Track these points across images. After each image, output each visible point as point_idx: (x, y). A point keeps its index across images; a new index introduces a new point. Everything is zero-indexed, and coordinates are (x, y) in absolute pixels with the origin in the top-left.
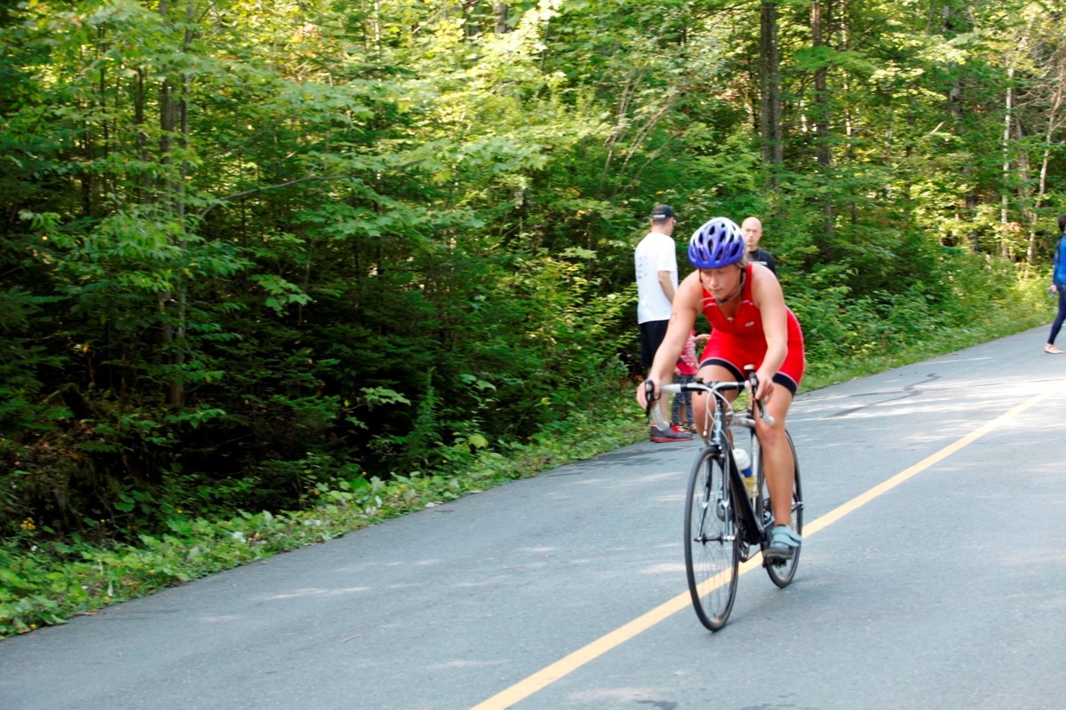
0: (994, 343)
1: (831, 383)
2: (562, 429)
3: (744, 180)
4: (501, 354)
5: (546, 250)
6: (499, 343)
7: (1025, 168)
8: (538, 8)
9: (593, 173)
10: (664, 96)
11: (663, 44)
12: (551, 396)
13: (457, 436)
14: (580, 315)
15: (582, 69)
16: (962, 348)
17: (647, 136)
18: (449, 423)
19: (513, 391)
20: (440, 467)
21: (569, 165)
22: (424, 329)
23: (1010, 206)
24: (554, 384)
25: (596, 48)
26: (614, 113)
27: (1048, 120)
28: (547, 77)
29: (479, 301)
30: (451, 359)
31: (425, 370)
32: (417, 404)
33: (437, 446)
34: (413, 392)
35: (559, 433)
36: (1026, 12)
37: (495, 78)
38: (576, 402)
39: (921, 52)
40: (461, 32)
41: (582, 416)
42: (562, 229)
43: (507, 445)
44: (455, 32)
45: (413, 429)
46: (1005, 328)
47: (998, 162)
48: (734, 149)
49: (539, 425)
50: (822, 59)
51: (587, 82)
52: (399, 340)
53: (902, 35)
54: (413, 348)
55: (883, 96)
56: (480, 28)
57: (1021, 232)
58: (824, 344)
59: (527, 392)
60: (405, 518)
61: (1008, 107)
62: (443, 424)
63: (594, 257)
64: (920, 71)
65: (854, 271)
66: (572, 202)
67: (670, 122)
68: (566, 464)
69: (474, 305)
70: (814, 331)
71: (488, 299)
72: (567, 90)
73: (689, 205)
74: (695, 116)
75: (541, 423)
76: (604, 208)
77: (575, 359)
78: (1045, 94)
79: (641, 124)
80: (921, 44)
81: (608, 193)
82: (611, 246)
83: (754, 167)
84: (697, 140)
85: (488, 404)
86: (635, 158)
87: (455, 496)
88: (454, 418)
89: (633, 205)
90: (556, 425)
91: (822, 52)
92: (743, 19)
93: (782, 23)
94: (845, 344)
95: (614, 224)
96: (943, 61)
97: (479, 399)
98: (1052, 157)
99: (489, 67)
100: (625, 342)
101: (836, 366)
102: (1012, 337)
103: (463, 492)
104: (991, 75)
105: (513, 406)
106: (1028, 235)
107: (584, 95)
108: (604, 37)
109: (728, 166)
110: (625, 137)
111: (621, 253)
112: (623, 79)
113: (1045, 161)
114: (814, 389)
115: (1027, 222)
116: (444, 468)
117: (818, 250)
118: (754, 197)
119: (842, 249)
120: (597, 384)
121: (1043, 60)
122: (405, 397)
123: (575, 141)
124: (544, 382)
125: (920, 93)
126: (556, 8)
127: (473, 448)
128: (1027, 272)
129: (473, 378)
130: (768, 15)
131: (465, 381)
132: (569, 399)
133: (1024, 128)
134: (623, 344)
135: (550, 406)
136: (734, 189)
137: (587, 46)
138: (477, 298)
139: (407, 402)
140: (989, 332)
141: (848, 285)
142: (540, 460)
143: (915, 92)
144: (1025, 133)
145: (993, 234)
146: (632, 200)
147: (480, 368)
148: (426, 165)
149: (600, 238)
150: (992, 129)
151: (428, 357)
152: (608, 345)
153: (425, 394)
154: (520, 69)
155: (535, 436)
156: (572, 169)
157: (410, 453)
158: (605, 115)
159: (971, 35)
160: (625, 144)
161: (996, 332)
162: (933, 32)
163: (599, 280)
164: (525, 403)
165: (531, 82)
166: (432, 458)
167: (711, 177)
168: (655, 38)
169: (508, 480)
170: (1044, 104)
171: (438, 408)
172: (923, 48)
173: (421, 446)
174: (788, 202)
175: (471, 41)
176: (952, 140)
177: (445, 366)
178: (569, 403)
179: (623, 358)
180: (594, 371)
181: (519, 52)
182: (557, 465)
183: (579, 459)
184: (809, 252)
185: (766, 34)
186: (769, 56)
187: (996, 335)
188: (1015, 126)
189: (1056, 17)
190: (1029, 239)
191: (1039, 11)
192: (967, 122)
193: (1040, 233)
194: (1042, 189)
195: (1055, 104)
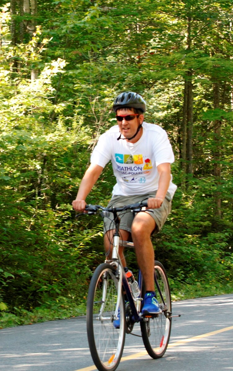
1: (213, 295)
2: (52, 305)
8: (51, 66)
14: (68, 242)
15: (76, 106)
28: (55, 106)
29: (6, 227)
35: (49, 307)
37: (25, 106)
40: (7, 78)
41: (65, 299)
43: (19, 310)
50: (217, 115)
51: (78, 114)
58: (210, 275)
65: (230, 235)
66: (66, 180)
68: (51, 320)
69: (5, 229)
70: (205, 267)
91: (218, 112)
92: (176, 96)
94: (224, 276)
97: (4, 282)
100: (92, 257)
101: (217, 288)
105: (24, 290)
114: (202, 297)
117: (211, 224)
119: (225, 226)
123: (69, 145)
126: (63, 68)
129: (2, 271)
134: (91, 259)
135: (46, 292)
154: (38, 100)
165: (45, 108)
169: (16, 325)
178: (59, 292)
180: (74, 277)
181: (39, 92)
182: (46, 320)
183: (59, 319)
184: (205, 225)
185: (186, 102)
186: (188, 115)
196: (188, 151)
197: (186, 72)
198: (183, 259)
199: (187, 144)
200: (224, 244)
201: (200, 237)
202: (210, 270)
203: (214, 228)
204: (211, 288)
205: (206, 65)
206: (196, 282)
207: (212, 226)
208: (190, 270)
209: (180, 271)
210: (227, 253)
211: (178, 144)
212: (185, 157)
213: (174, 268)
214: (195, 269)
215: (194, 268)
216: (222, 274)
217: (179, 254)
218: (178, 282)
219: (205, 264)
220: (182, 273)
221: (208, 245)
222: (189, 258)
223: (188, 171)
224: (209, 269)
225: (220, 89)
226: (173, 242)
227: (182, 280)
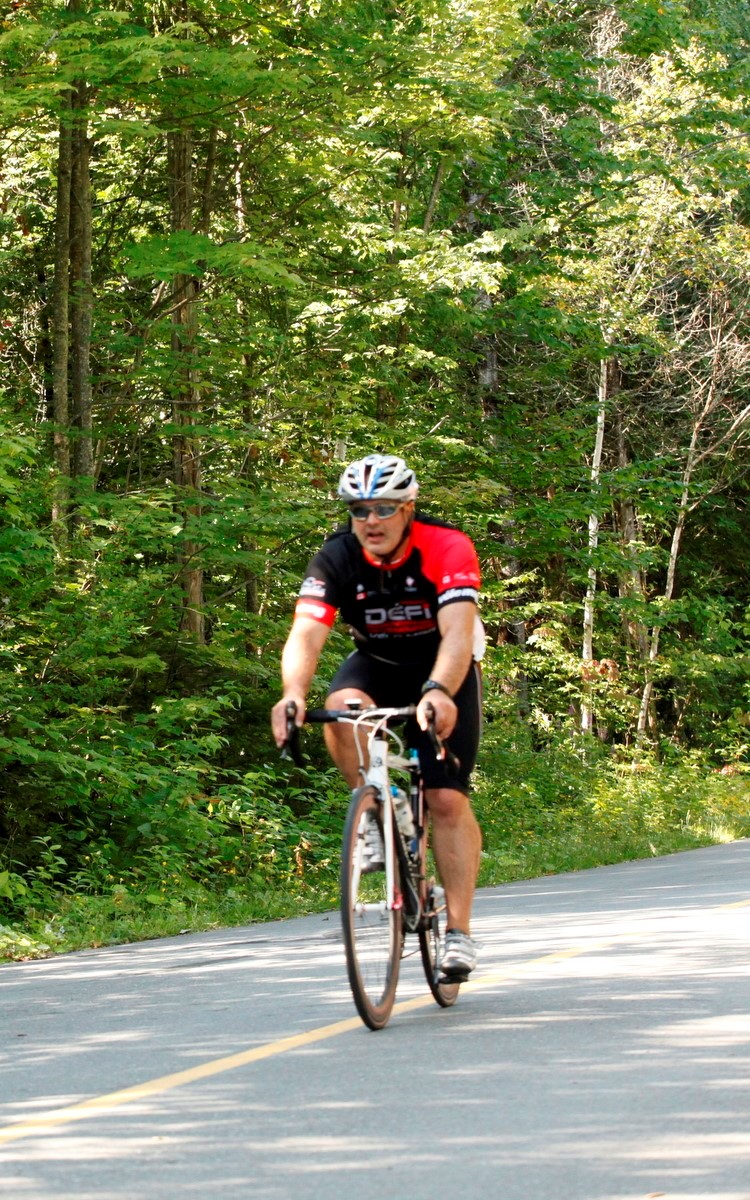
1: (173, 934)
27: (687, 443)
39: (404, 264)
46: (573, 856)
50: (182, 257)
53: (365, 229)
57: (622, 681)
64: (401, 304)
65: (235, 703)
70: (144, 828)
78: (682, 383)
80: (405, 248)
91: (185, 243)
94: (215, 860)
96: (450, 284)
101: (189, 903)
114: (131, 941)
115: (635, 659)
119: (219, 670)
121: (679, 314)
128: (635, 764)
133: (628, 449)
141: (218, 731)
145: (561, 684)
159: (516, 233)
161: (548, 861)
170: (679, 408)
176: (465, 453)
184: (141, 667)
185: (68, 208)
186: (72, 256)
187: (550, 867)
188: (617, 454)
189: (707, 222)
190: (640, 696)
191: (673, 207)
192: (504, 426)
193: (664, 684)
194: (670, 587)
195: (701, 408)
196: (74, 393)
197: (63, 92)
198: (61, 799)
199: (70, 367)
200: (213, 741)
201: (126, 716)
202: (164, 839)
203: (175, 679)
204: (168, 905)
205: (139, 67)
206: (109, 884)
207: (169, 672)
208: (88, 841)
209: (50, 843)
210: (225, 772)
211: (42, 367)
212: (63, 413)
213: (30, 832)
214: (107, 836)
215: (104, 832)
216: (210, 854)
217: (45, 780)
218: (43, 885)
219: (144, 814)
220: (58, 853)
221: (153, 746)
222: (82, 796)
223: (75, 469)
224: (159, 835)
225: (195, 156)
226: (25, 734)
227: (57, 877)
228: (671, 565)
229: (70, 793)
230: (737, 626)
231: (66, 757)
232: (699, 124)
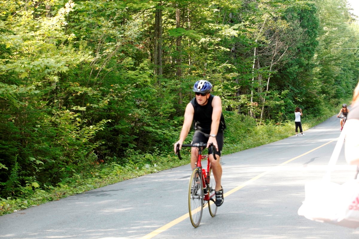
0: (246, 151)
1: (180, 165)
2: (70, 181)
3: (147, 81)
4: (46, 149)
5: (65, 108)
6: (45, 145)
7: (260, 80)
8: (65, 7)
9: (85, 76)
10: (115, 46)
11: (115, 24)
12: (66, 167)
13: (27, 183)
14: (78, 134)
15: (82, 34)
16: (234, 152)
17: (108, 62)
18: (23, 177)
19: (50, 165)
20: (20, 195)
21: (75, 73)
22: (14, 138)
23: (254, 96)
24: (67, 162)
25: (88, 25)
26: (95, 51)
27: (271, 61)
28: (67, 36)
29: (37, 127)
30: (25, 151)
31: (14, 155)
32: (11, 169)
33: (18, 187)
34: (9, 164)
35: (69, 183)
36: (263, 17)
37: (46, 36)
38: (76, 170)
39: (220, 32)
40: (32, 16)
41: (79, 176)
42: (72, 99)
43: (47, 187)
44: (30, 16)
45: (9, 179)
46: (251, 145)
47: (250, 77)
48: (143, 68)
49: (61, 179)
50: (179, 33)
51: (84, 39)
52: (4, 142)
53: (213, 24)
54: (10, 146)
55: (204, 49)
56: (40, 15)
57: (258, 106)
59: (55, 165)
60: (4, 216)
61: (255, 55)
62: (21, 178)
63: (85, 110)
64: (220, 39)
66: (76, 88)
67: (117, 56)
68: (72, 195)
69: (36, 129)
71: (40, 127)
72: (75, 42)
73: (125, 91)
74: (127, 55)
75: (62, 178)
76: (90, 91)
77: (76, 152)
78: (270, 50)
79: (106, 57)
80: (220, 28)
81: (90, 85)
82: (92, 107)
83: (151, 76)
84: (127, 65)
85: (40, 170)
86: (103, 71)
87: (26, 207)
88: (25, 175)
89: (101, 90)
90: (68, 179)
91: (180, 30)
92: (148, 16)
93: (163, 18)
95: (93, 97)
96: (229, 35)
97: (37, 168)
98: (272, 76)
99: (44, 31)
100: (97, 146)
102: (254, 149)
103: (29, 206)
104: (248, 42)
105: (50, 171)
106: (261, 107)
107: (83, 44)
108: (91, 20)
109: (140, 76)
110: (98, 62)
111: (95, 110)
112: (99, 38)
113: (269, 78)
114: (173, 168)
115: (261, 102)
116: (21, 196)
117: (175, 110)
118: (150, 88)
120: (85, 163)
121: (270, 36)
122: (6, 166)
123: (78, 62)
124: (63, 161)
125: (219, 48)
126: (72, 7)
127: (33, 188)
128: (260, 123)
129: (34, 159)
130: (158, 14)
131: (31, 160)
132: (73, 169)
133: (261, 63)
134: (96, 147)
135: (65, 171)
136: (142, 85)
137: (84, 24)
138: (36, 126)
139: (7, 168)
140: (245, 146)
142: (61, 194)
143: (217, 47)
144: (261, 66)
145: (247, 107)
146: (101, 88)
147: (37, 155)
148: (17, 70)
149: (87, 103)
150: (248, 64)
151: (16, 150)
152: (90, 147)
153: (15, 165)
154: (57, 32)
155: (59, 184)
156: (77, 75)
157: (7, 189)
158: (90, 52)
159: (241, 24)
160: (98, 65)
161: (247, 146)
162: (225, 24)
163: (86, 120)
164: (55, 170)
165: (61, 38)
166: (16, 191)
167: (134, 79)
168: (112, 22)
169: (48, 201)
170: (269, 54)
171: (19, 171)
172: (221, 29)
173: (12, 187)
174: (164, 91)
175: (37, 20)
176: (231, 68)
177: (23, 153)
178: (73, 170)
179: (95, 152)
180: (83, 158)
181: (56, 25)
182: (68, 196)
183: (77, 193)
184: (172, 111)
185: (157, 22)
186: (158, 31)
187: (247, 148)
188: (257, 63)
189: (276, 19)
190: (262, 109)
191: (269, 16)
192: (238, 61)
193: (266, 107)
194: (267, 89)
195: (274, 55)
196: (158, 58)
198: (158, 138)
206: (167, 154)
207: (177, 112)
209: (156, 148)
211: (150, 49)
212: (156, 62)
213: (152, 146)
214: (167, 145)
217: (155, 135)
218: (155, 156)
220: (158, 150)
227: (158, 154)
228: (268, 84)
229: (160, 137)
230: (280, 96)
231: (159, 130)
232: (275, 3)
